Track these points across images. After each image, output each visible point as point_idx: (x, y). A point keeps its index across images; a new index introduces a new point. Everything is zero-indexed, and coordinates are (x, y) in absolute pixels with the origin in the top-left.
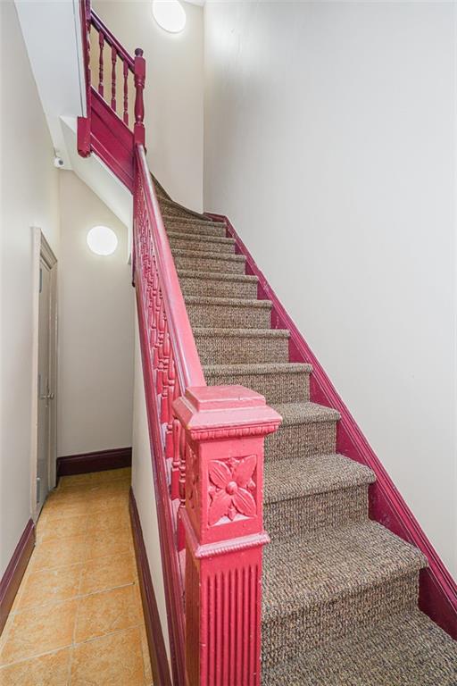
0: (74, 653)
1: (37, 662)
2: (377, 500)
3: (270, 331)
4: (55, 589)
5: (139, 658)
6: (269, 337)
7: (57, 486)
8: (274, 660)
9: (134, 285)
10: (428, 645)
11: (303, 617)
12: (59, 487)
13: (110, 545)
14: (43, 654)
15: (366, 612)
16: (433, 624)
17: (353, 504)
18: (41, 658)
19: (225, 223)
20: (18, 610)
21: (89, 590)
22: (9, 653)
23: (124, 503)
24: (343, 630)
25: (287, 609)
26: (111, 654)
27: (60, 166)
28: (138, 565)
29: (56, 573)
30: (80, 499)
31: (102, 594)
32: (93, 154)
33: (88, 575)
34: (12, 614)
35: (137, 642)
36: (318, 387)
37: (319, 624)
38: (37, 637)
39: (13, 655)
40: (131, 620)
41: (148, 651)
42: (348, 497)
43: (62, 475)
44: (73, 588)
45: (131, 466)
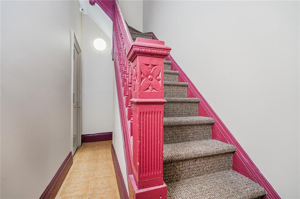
0: (89, 194)
1: (74, 196)
2: (215, 130)
3: (170, 71)
4: (81, 176)
5: (115, 196)
6: (170, 73)
7: (81, 145)
8: (170, 180)
9: (113, 60)
10: (236, 178)
11: (182, 164)
12: (82, 146)
13: (103, 164)
14: (77, 194)
15: (210, 167)
16: (238, 173)
17: (205, 132)
18: (76, 195)
19: (152, 35)
20: (66, 181)
21: (95, 176)
22: (63, 194)
23: (109, 151)
24: (200, 173)
25: (176, 157)
26: (104, 195)
27: (82, 11)
28: (115, 170)
29: (81, 171)
30: (91, 150)
31: (100, 178)
32: (96, 4)
33: (94, 172)
34: (64, 183)
35: (115, 192)
36: (190, 91)
37: (189, 169)
38: (74, 189)
39: (64, 194)
40: (112, 185)
41: (119, 194)
42: (203, 129)
43: (84, 142)
44: (88, 176)
45: (112, 140)
